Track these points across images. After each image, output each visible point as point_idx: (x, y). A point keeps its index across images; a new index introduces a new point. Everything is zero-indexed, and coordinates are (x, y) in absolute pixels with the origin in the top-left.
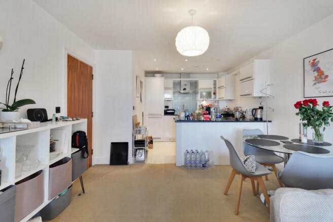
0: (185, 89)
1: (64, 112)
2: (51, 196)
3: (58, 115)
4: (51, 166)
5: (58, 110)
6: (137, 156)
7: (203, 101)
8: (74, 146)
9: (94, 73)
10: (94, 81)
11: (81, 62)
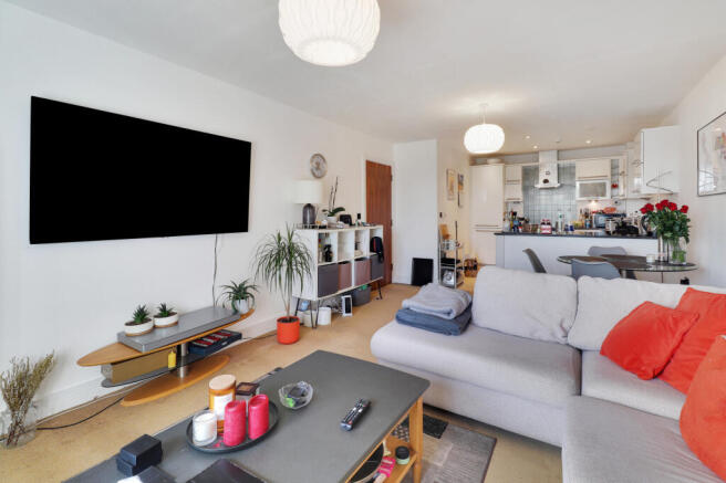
0: (546, 181)
1: (364, 219)
2: (357, 283)
3: (360, 221)
4: (357, 260)
5: (359, 216)
6: (445, 280)
7: (590, 201)
8: (372, 250)
9: (393, 173)
10: (393, 183)
11: (380, 165)
